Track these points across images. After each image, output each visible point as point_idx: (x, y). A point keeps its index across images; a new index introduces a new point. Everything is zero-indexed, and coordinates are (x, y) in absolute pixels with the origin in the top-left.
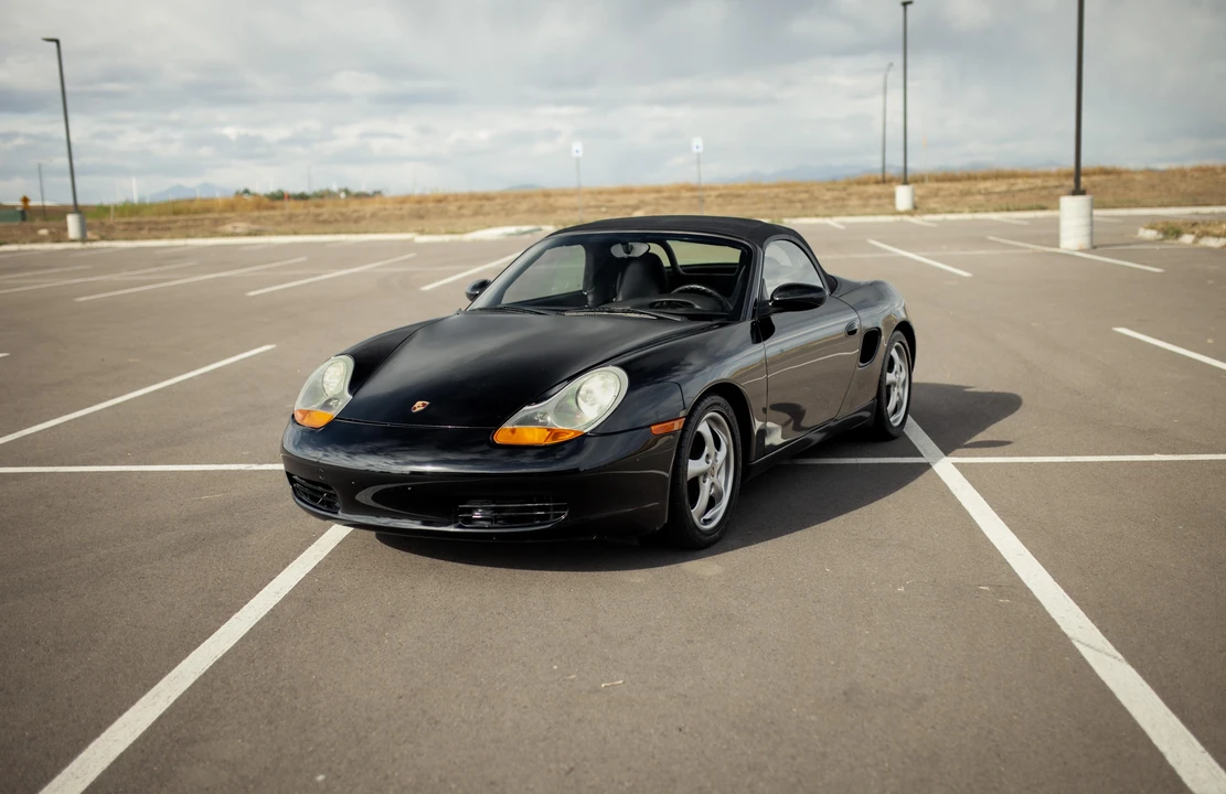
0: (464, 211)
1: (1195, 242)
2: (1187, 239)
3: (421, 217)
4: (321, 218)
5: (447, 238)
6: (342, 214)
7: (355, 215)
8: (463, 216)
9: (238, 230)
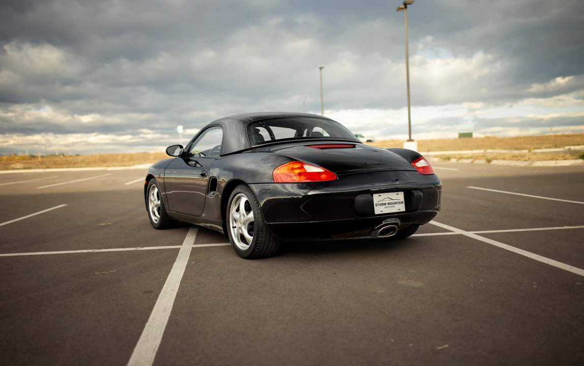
0: (124, 159)
1: (457, 161)
2: (453, 161)
3: (105, 162)
4: (57, 163)
5: (123, 168)
6: (67, 161)
7: (74, 161)
8: (124, 161)
9: (18, 167)
